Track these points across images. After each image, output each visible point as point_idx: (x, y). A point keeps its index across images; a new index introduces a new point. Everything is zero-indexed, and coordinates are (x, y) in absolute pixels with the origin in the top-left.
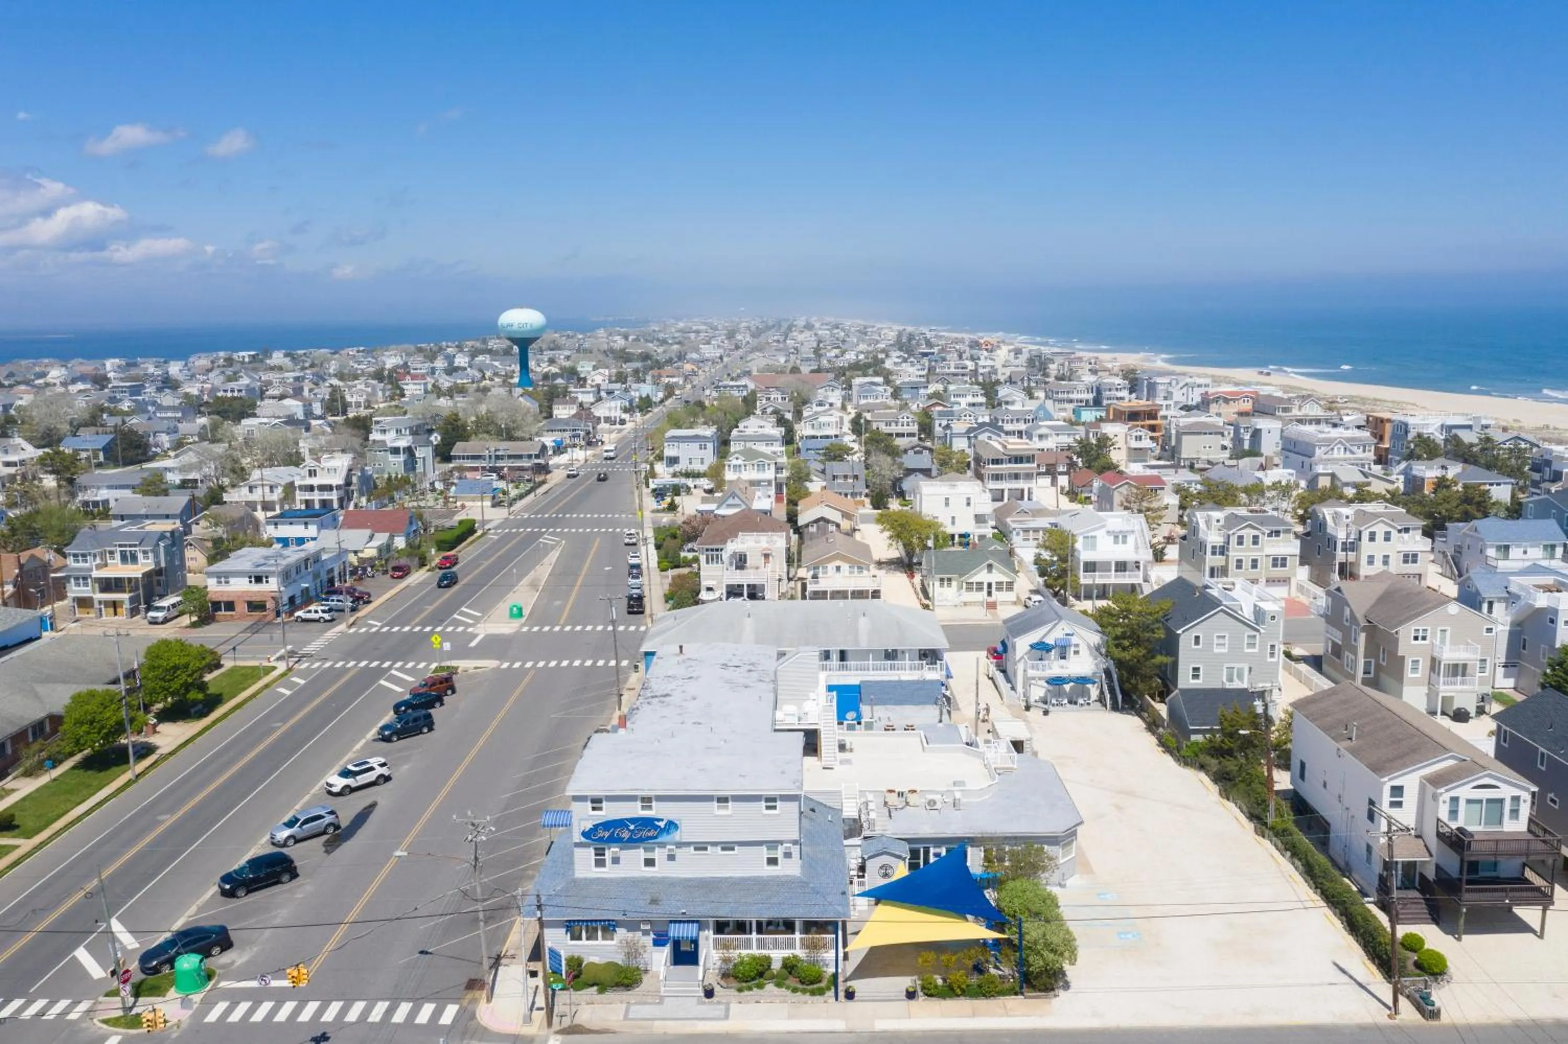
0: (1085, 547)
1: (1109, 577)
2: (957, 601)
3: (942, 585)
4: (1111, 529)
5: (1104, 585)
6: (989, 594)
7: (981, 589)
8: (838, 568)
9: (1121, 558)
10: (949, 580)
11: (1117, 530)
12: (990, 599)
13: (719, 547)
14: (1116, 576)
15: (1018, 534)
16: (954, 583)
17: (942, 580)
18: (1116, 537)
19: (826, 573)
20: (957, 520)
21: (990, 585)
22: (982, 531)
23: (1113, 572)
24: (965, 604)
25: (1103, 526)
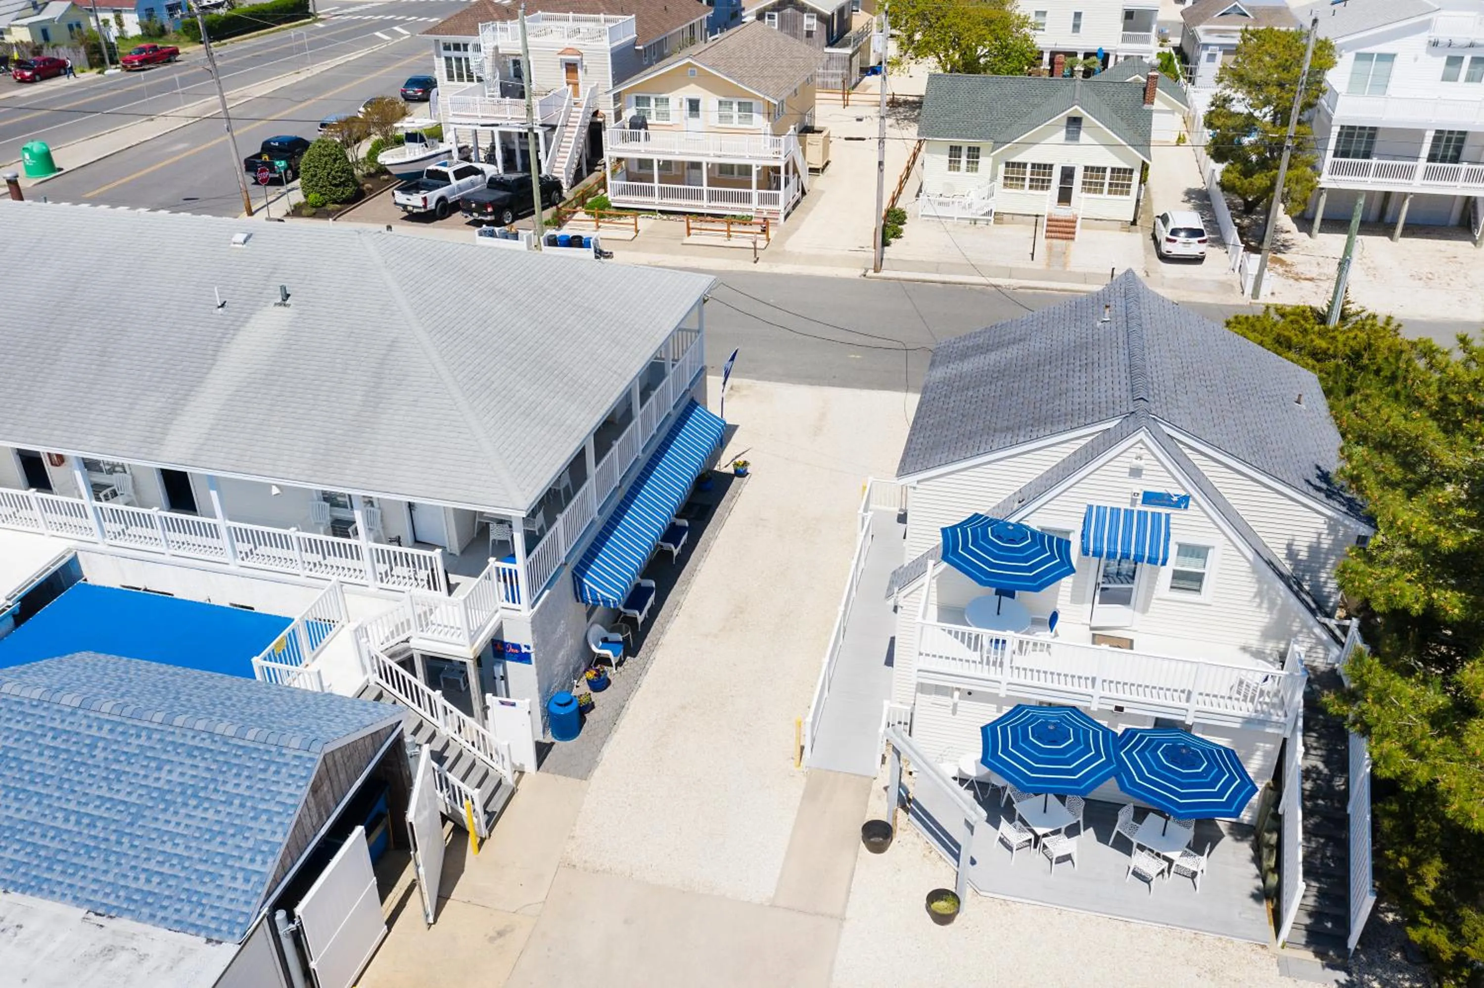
0: (1356, 84)
1: (1408, 173)
2: (979, 207)
3: (954, 165)
4: (1443, 37)
5: (1387, 195)
6: (1065, 196)
7: (1041, 184)
8: (694, 106)
9: (1453, 122)
10: (974, 153)
11: (1461, 37)
12: (1063, 212)
13: (460, 39)
14: (1429, 174)
15: (1212, 57)
16: (985, 162)
17: (955, 151)
18: (1454, 61)
19: (666, 115)
20: (1083, 20)
21: (1068, 174)
22: (1133, 48)
23: (1422, 164)
24: (998, 217)
25: (1426, 26)
